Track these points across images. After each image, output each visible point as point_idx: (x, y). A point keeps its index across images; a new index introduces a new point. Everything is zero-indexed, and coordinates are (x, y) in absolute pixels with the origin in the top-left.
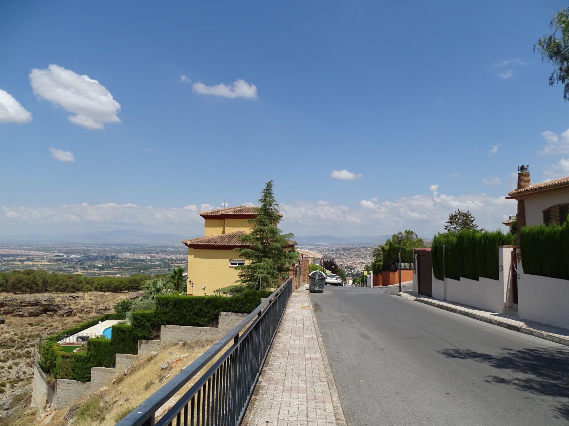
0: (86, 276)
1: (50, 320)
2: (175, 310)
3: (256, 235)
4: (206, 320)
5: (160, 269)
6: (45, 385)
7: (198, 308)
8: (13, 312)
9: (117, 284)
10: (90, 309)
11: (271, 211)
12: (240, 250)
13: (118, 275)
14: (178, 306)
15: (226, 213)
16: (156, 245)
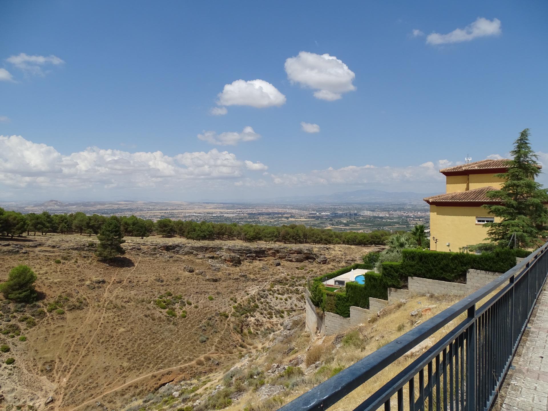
0: (335, 231)
1: (311, 266)
2: (421, 264)
3: (509, 190)
4: (453, 275)
5: (398, 226)
6: (315, 315)
7: (444, 263)
8: (285, 258)
9: (361, 238)
10: (340, 259)
11: (526, 163)
12: (489, 207)
13: (361, 231)
14: (423, 260)
15: (470, 169)
16: (393, 203)
